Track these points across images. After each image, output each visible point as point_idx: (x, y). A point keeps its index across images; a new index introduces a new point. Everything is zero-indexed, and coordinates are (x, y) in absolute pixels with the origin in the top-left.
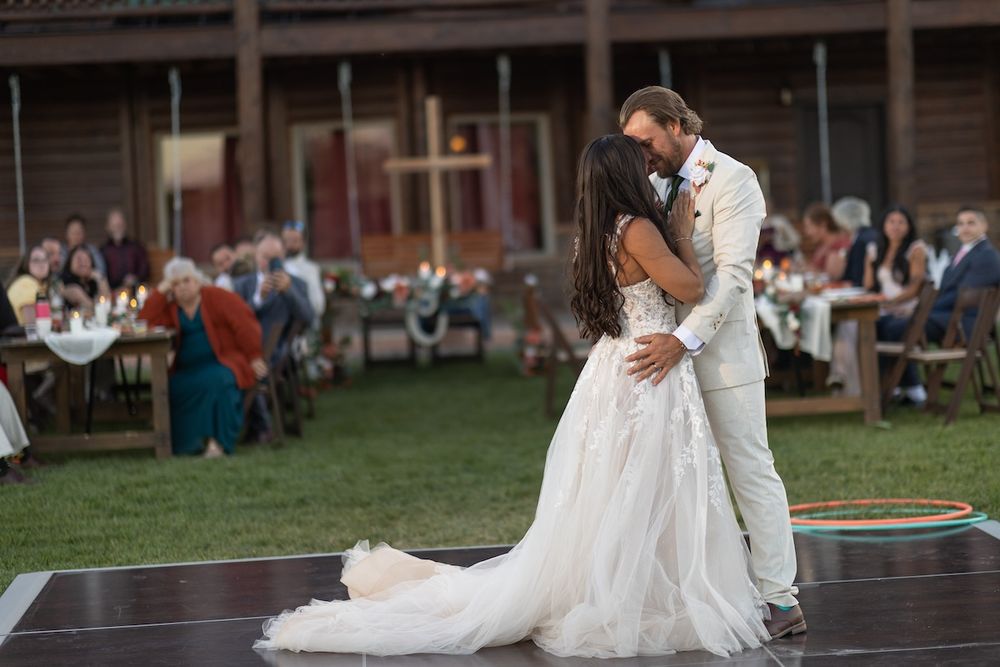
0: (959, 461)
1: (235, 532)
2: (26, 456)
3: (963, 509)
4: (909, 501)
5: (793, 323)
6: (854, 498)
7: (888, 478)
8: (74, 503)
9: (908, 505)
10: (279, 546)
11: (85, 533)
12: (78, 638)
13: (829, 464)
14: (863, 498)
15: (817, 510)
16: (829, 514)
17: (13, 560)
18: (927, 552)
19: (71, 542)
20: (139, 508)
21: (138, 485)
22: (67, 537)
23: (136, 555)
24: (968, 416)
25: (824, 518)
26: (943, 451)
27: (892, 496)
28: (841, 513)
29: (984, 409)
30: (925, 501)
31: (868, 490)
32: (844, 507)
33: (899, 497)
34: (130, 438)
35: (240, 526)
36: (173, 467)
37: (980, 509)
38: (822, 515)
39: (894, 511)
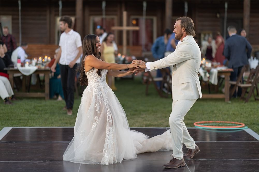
0: (245, 113)
1: (60, 120)
2: (13, 97)
3: (242, 125)
4: (230, 122)
5: (208, 75)
6: (216, 121)
7: (226, 116)
8: (22, 110)
9: (229, 123)
10: (70, 124)
11: (23, 118)
12: (15, 144)
13: (212, 112)
14: (218, 120)
15: (206, 123)
16: (209, 124)
17: (4, 123)
18: (230, 136)
19: (19, 120)
20: (38, 112)
21: (39, 106)
22: (18, 118)
23: (35, 124)
24: (251, 101)
25: (208, 125)
26: (242, 110)
27: (226, 121)
28: (212, 124)
29: (256, 99)
30: (234, 122)
31: (220, 119)
32: (213, 123)
33: (228, 121)
34: (39, 94)
35: (62, 118)
36: (49, 102)
37: (247, 125)
38: (207, 124)
39: (226, 124)
